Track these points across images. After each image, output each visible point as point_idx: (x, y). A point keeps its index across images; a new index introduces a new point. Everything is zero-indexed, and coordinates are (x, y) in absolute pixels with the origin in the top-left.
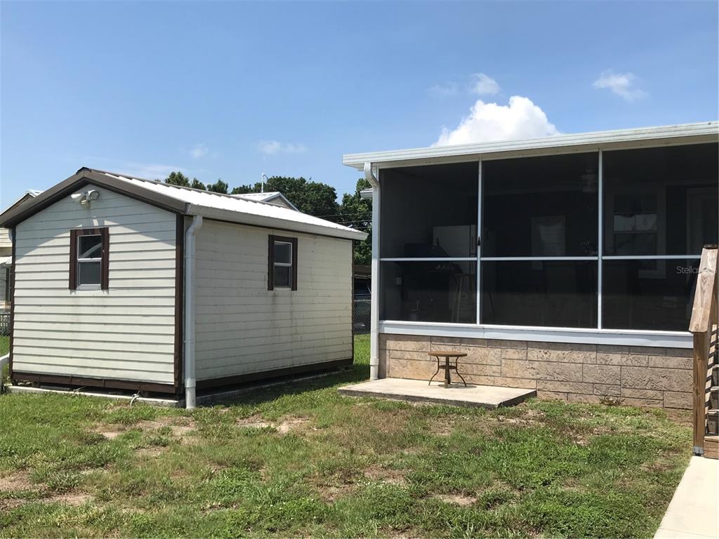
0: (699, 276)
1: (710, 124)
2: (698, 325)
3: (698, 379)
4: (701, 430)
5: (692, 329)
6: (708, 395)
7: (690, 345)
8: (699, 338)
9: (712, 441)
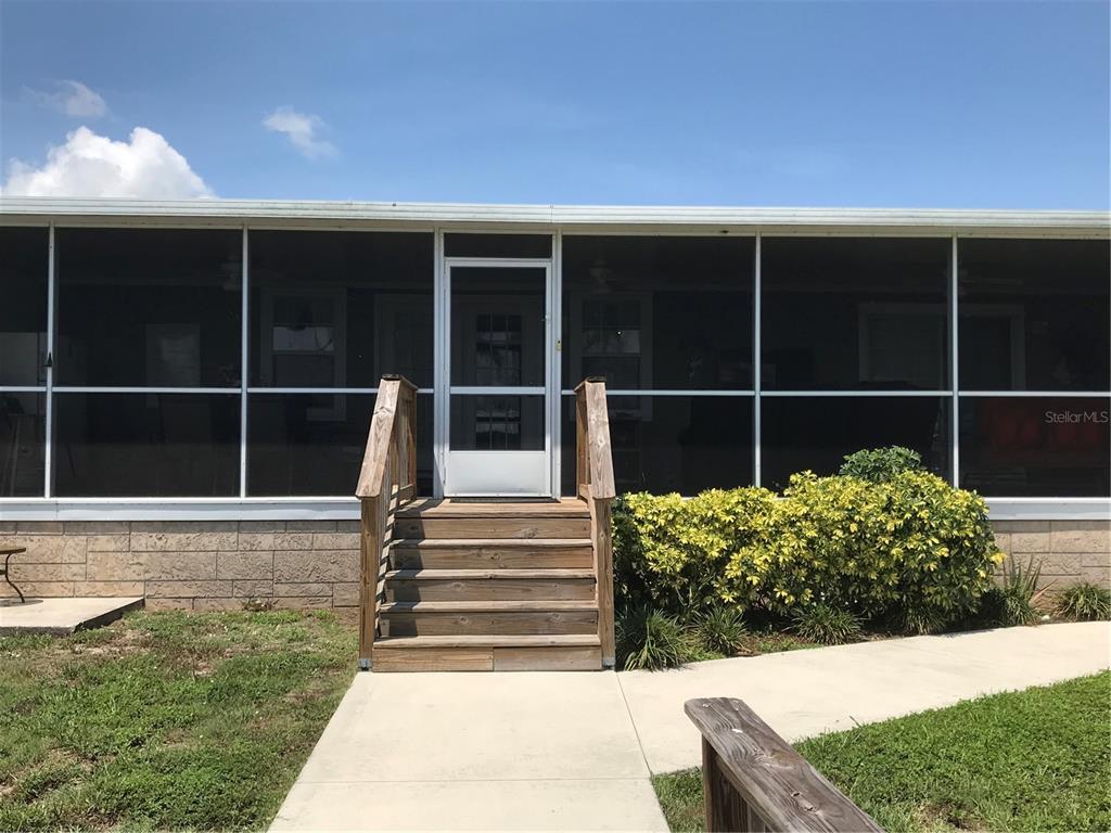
0: (374, 417)
1: (394, 205)
2: (367, 487)
3: (367, 564)
4: (370, 633)
5: (360, 492)
6: (381, 585)
7: (357, 515)
8: (368, 504)
9: (383, 647)
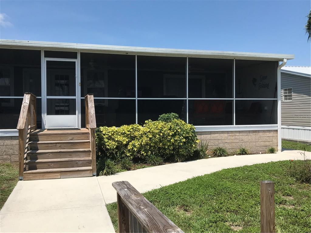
0: (22, 105)
1: (28, 42)
2: (20, 126)
3: (21, 149)
4: (22, 169)
5: (18, 128)
6: (25, 155)
7: (17, 135)
8: (21, 131)
9: (26, 173)
